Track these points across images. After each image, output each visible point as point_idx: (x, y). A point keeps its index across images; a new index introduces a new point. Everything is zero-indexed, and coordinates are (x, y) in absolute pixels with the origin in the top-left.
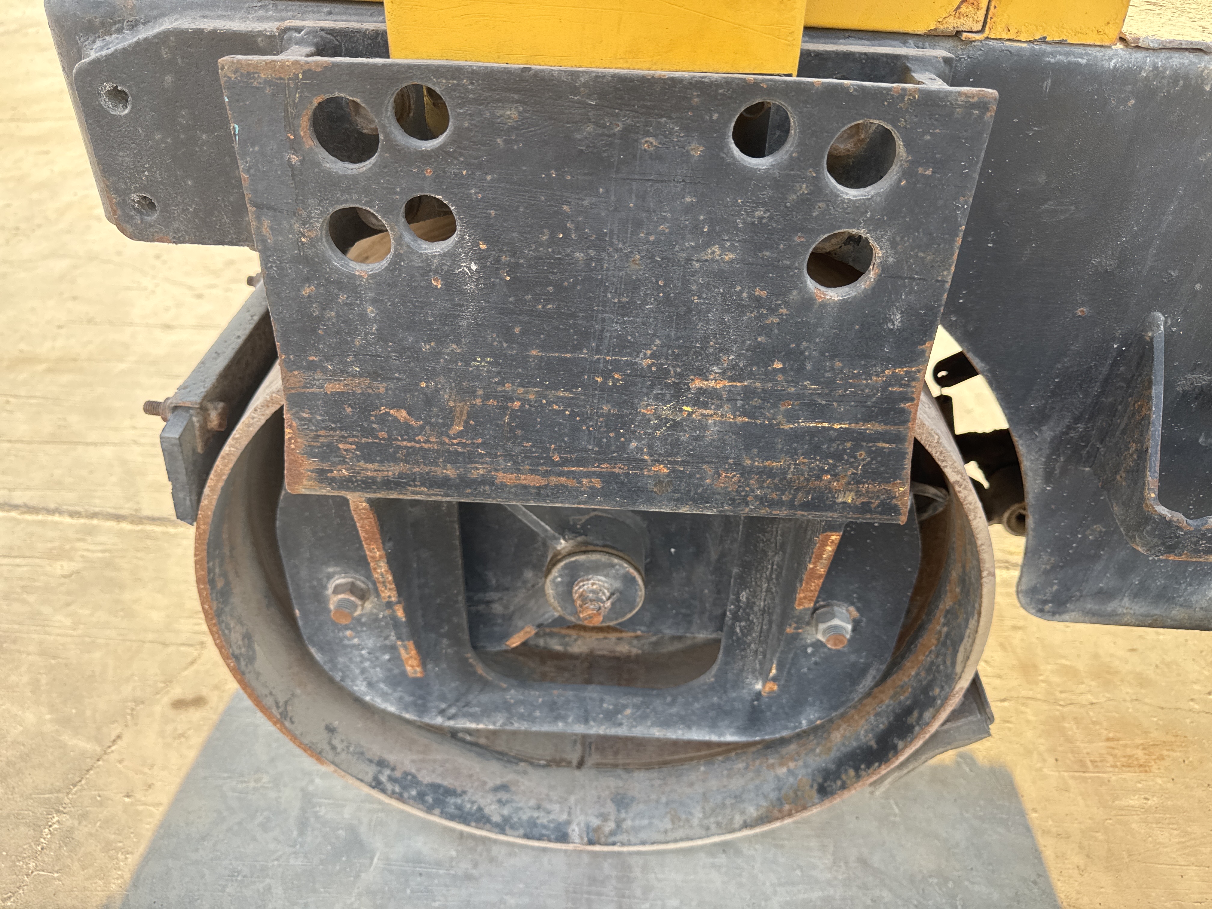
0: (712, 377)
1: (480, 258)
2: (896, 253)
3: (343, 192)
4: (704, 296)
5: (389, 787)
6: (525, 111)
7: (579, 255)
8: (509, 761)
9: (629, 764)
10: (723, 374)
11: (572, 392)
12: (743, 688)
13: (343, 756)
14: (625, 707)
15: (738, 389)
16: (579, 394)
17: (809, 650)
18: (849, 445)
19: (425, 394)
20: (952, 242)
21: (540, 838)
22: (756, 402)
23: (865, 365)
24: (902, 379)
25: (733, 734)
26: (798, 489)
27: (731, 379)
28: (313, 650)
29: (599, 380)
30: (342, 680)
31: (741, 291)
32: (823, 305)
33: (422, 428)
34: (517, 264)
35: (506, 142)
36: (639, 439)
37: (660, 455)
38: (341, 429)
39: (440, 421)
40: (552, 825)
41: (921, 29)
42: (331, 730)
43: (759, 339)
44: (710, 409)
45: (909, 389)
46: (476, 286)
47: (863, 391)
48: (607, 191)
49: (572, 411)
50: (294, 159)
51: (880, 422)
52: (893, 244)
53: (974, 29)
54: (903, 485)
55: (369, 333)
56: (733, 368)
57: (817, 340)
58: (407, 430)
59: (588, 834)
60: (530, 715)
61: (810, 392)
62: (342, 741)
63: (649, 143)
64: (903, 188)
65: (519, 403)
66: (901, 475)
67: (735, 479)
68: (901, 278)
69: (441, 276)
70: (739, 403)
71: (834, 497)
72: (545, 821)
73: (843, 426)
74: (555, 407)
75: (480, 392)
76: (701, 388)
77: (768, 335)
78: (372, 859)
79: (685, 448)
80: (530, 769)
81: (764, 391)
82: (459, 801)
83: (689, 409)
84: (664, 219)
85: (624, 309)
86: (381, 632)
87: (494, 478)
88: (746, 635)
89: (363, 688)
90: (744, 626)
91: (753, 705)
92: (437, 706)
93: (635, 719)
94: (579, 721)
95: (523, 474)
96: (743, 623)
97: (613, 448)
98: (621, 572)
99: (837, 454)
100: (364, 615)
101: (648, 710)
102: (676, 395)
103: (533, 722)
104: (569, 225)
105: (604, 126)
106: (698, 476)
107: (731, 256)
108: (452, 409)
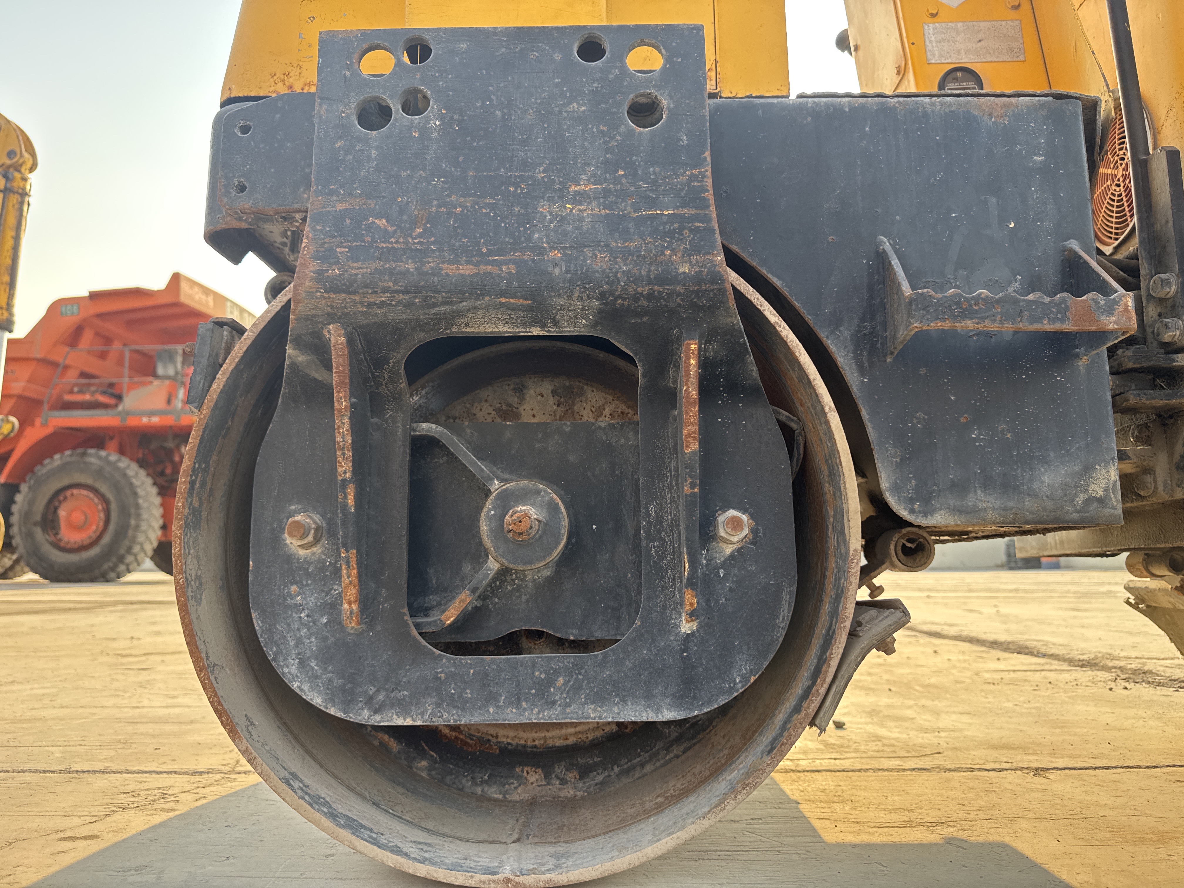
0: (582, 183)
1: (442, 118)
2: (674, 101)
3: (370, 88)
4: (571, 132)
5: (300, 792)
6: (470, 44)
7: (499, 113)
8: (437, 835)
9: (570, 840)
10: (589, 180)
11: (495, 199)
12: (670, 632)
14: (557, 673)
15: (600, 190)
16: (499, 200)
17: (722, 573)
18: (676, 225)
19: (400, 207)
20: (702, 94)
21: (464, 872)
22: (612, 199)
23: (673, 169)
24: (698, 177)
25: (670, 707)
26: (651, 264)
27: (594, 184)
28: (254, 615)
29: (512, 189)
30: (274, 659)
31: (592, 128)
32: (640, 137)
33: (395, 231)
34: (463, 120)
35: (460, 59)
36: (539, 231)
37: (554, 243)
38: (341, 236)
39: (407, 225)
43: (607, 156)
44: (584, 205)
45: (704, 184)
46: (438, 134)
47: (676, 186)
48: (513, 79)
49: (495, 213)
50: (348, 73)
51: (692, 207)
52: (671, 97)
54: (720, 253)
55: (371, 167)
56: (594, 175)
57: (642, 155)
58: (386, 236)
60: (460, 696)
61: (644, 189)
63: (533, 55)
64: (669, 68)
65: (461, 209)
66: (715, 247)
67: (607, 258)
68: (681, 115)
69: (419, 130)
70: (602, 200)
71: (675, 268)
72: (472, 865)
73: (670, 212)
74: (484, 211)
75: (435, 203)
76: (576, 191)
77: (612, 154)
79: (571, 236)
80: (458, 842)
81: (616, 190)
83: (570, 206)
84: (545, 91)
85: (525, 143)
86: (325, 585)
87: (441, 269)
88: (661, 558)
89: (294, 670)
90: (658, 547)
91: (683, 657)
92: (366, 692)
93: (568, 692)
94: (511, 703)
95: (461, 265)
96: (657, 544)
97: (523, 239)
98: (546, 499)
99: (671, 234)
100: (312, 563)
101: (580, 677)
102: (561, 197)
103: (463, 710)
104: (493, 97)
105: (510, 49)
106: (582, 258)
107: (584, 108)
108: (416, 217)
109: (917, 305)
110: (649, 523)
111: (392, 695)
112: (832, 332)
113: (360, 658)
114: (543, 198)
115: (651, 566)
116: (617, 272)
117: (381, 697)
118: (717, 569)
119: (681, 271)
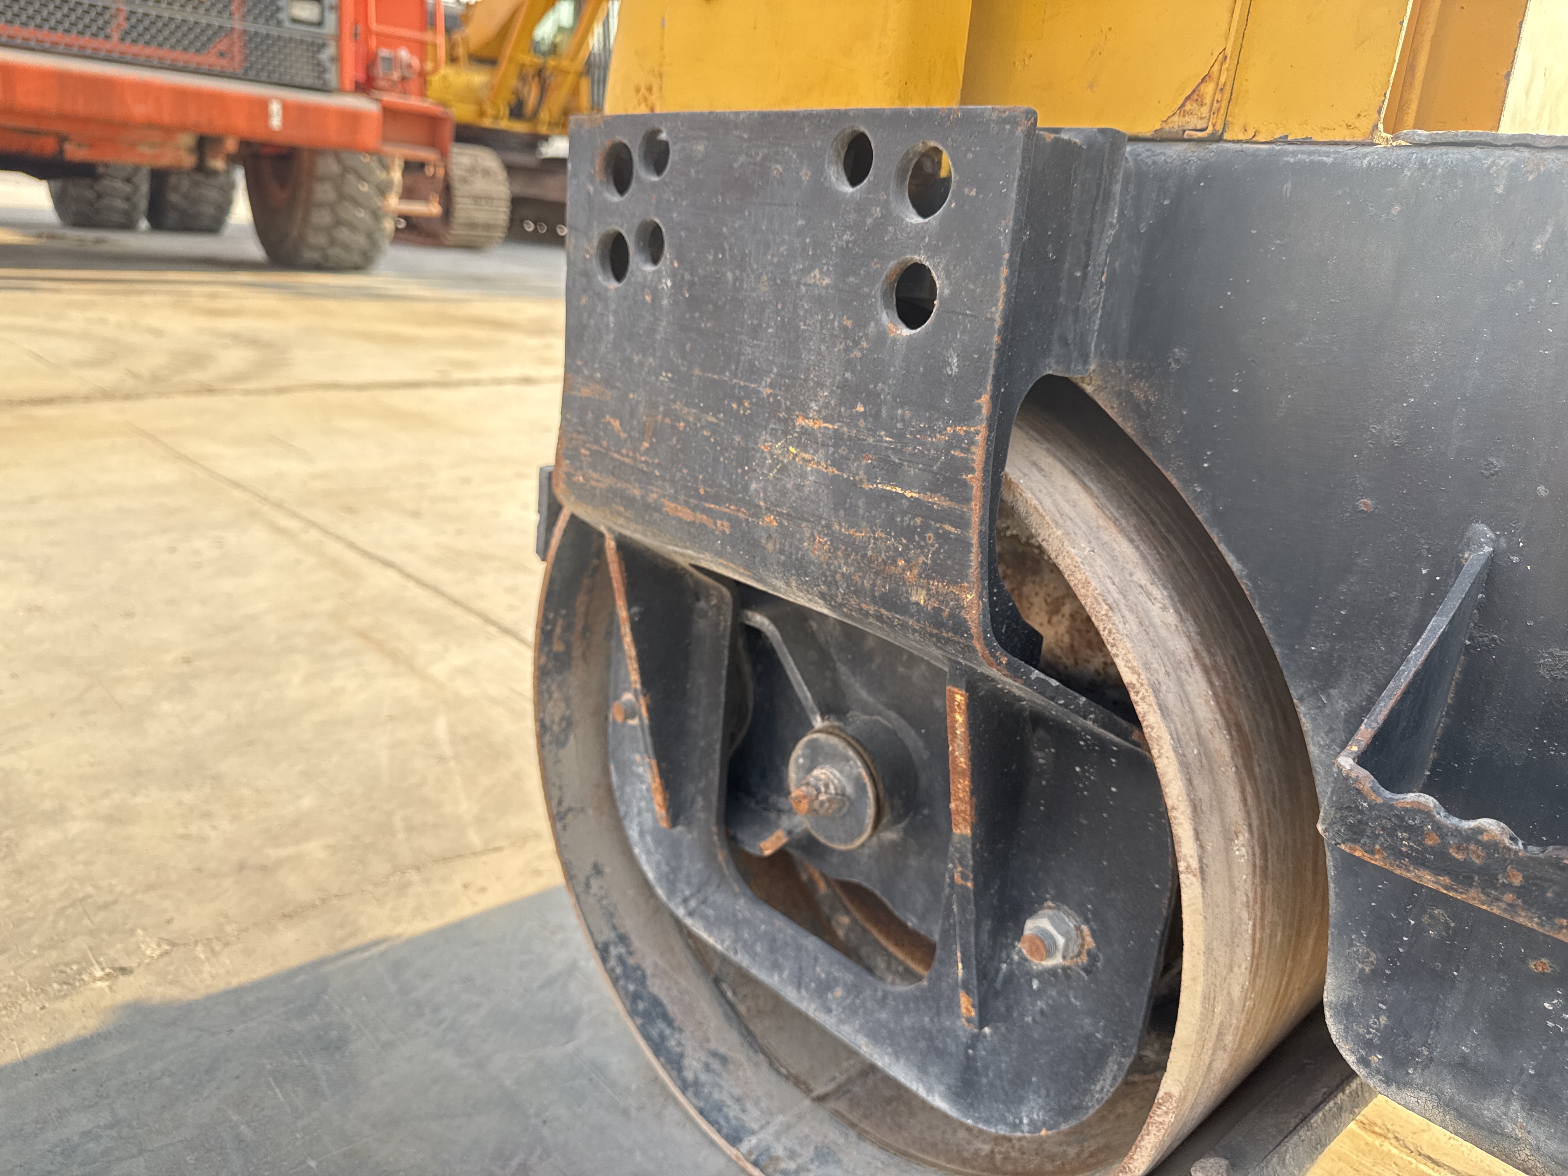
0: (811, 415)
1: (673, 275)
2: (949, 281)
3: (611, 217)
4: (808, 322)
5: (613, 962)
6: (708, 146)
7: (730, 276)
8: (751, 1045)
9: (867, 1132)
10: (819, 412)
11: (717, 418)
13: (591, 900)
14: (837, 982)
15: (830, 432)
16: (721, 421)
17: (1035, 984)
18: (918, 520)
19: (631, 406)
20: (997, 273)
21: (712, 1123)
22: (843, 451)
23: (929, 418)
24: (963, 441)
26: (877, 574)
27: (825, 419)
28: (612, 768)
29: (735, 406)
30: (624, 818)
31: (833, 320)
32: (894, 341)
33: (626, 440)
34: (693, 281)
35: (696, 172)
36: (758, 480)
37: (772, 503)
38: (584, 434)
39: (637, 435)
40: (734, 1122)
41: (1145, 129)
42: (598, 870)
43: (847, 375)
44: (809, 453)
45: (970, 456)
46: (669, 299)
47: (929, 450)
48: (750, 214)
49: (715, 440)
50: (592, 189)
51: (945, 496)
52: (947, 273)
53: (1199, 127)
54: (971, 590)
55: (608, 342)
56: (826, 406)
57: (890, 382)
58: (617, 441)
59: (760, 1155)
60: (753, 945)
61: (885, 445)
62: (601, 888)
63: (777, 170)
64: (954, 210)
65: (683, 424)
66: (967, 575)
67: (827, 546)
68: (954, 312)
69: (651, 291)
70: (831, 450)
71: (907, 592)
72: (731, 1114)
73: (914, 495)
74: (705, 433)
75: (661, 408)
76: (803, 427)
77: (853, 372)
78: (569, 1041)
79: (790, 499)
80: (765, 1066)
81: (850, 438)
82: (668, 1032)
83: (793, 450)
84: (784, 241)
85: (754, 332)
87: (663, 505)
89: (636, 836)
91: (967, 1053)
92: (682, 891)
93: (844, 1009)
94: (793, 982)
95: (680, 505)
97: (739, 487)
98: (855, 771)
99: (909, 532)
101: (858, 1001)
102: (785, 433)
103: (754, 960)
104: (726, 246)
105: (751, 156)
106: (798, 536)
107: (827, 281)
108: (645, 424)
111: (702, 907)
114: (765, 428)
116: (836, 572)
118: (1030, 975)
119: (914, 598)
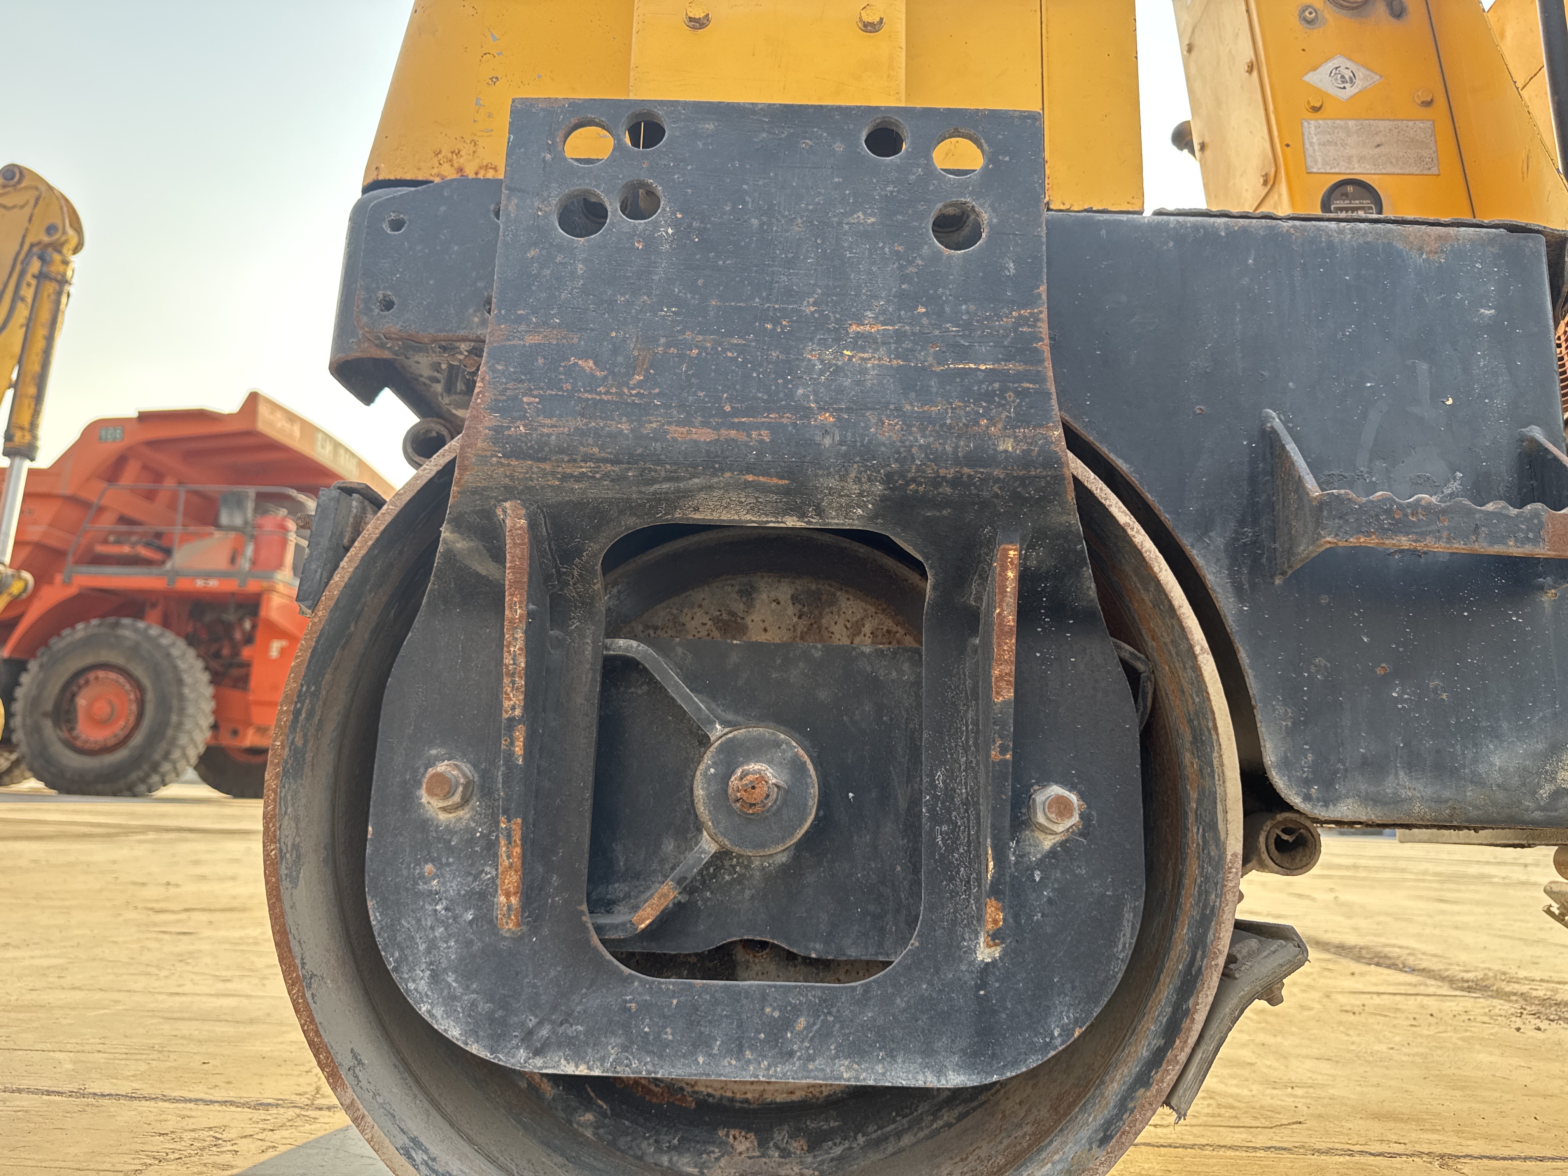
0: (867, 322)
1: (676, 224)
2: (997, 215)
3: (579, 178)
4: (854, 251)
6: (719, 125)
7: (755, 222)
10: (876, 318)
11: (745, 339)
12: (961, 959)
14: (797, 1011)
15: (891, 332)
16: (751, 341)
17: (1037, 876)
18: (997, 385)
19: (614, 344)
20: (1037, 207)
22: (907, 345)
23: (994, 308)
24: (1028, 320)
25: (959, 1068)
26: (959, 437)
27: (884, 323)
28: (370, 904)
29: (769, 326)
30: (396, 969)
31: (883, 247)
32: (950, 259)
33: (605, 378)
34: (705, 228)
35: (704, 144)
36: (805, 386)
37: (826, 402)
38: (529, 381)
39: (623, 370)
42: (358, 1060)
43: (903, 287)
44: (868, 352)
45: (1037, 330)
46: (670, 246)
47: (998, 331)
48: (776, 175)
49: (745, 359)
50: (548, 156)
51: (1019, 361)
52: (994, 210)
54: (1057, 429)
55: (575, 288)
56: (884, 312)
57: (951, 286)
58: (592, 383)
60: (658, 1037)
61: (953, 333)
63: (806, 144)
64: (992, 169)
65: (697, 351)
66: (1051, 417)
67: (898, 426)
68: (1006, 234)
69: (644, 239)
70: (893, 346)
71: (994, 444)
73: (988, 367)
74: (730, 354)
75: (663, 340)
76: (858, 332)
77: (909, 284)
79: (848, 394)
81: (914, 334)
83: (849, 353)
84: (820, 194)
85: (789, 264)
86: (472, 865)
87: (667, 432)
88: (951, 850)
89: (423, 986)
90: (947, 833)
91: (978, 997)
92: (523, 1024)
93: (811, 1040)
94: (729, 1052)
95: (695, 427)
96: (945, 828)
97: (781, 395)
98: (789, 754)
99: (989, 396)
100: (456, 833)
101: (830, 1018)
102: (837, 340)
103: (661, 1057)
104: (747, 199)
105: (774, 134)
106: (862, 425)
107: (872, 220)
108: (636, 358)
109: (1330, 511)
110: (935, 797)
111: (561, 1030)
112: (1200, 539)
113: (517, 974)
114: (811, 340)
115: (936, 861)
116: (912, 446)
117: (544, 1032)
118: (1031, 869)
119: (1001, 448)
